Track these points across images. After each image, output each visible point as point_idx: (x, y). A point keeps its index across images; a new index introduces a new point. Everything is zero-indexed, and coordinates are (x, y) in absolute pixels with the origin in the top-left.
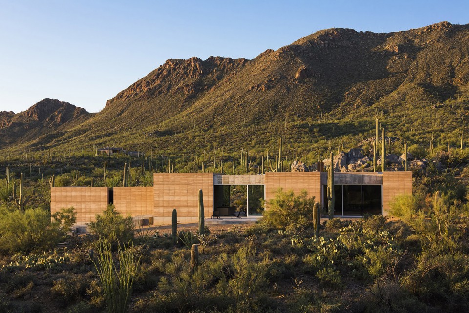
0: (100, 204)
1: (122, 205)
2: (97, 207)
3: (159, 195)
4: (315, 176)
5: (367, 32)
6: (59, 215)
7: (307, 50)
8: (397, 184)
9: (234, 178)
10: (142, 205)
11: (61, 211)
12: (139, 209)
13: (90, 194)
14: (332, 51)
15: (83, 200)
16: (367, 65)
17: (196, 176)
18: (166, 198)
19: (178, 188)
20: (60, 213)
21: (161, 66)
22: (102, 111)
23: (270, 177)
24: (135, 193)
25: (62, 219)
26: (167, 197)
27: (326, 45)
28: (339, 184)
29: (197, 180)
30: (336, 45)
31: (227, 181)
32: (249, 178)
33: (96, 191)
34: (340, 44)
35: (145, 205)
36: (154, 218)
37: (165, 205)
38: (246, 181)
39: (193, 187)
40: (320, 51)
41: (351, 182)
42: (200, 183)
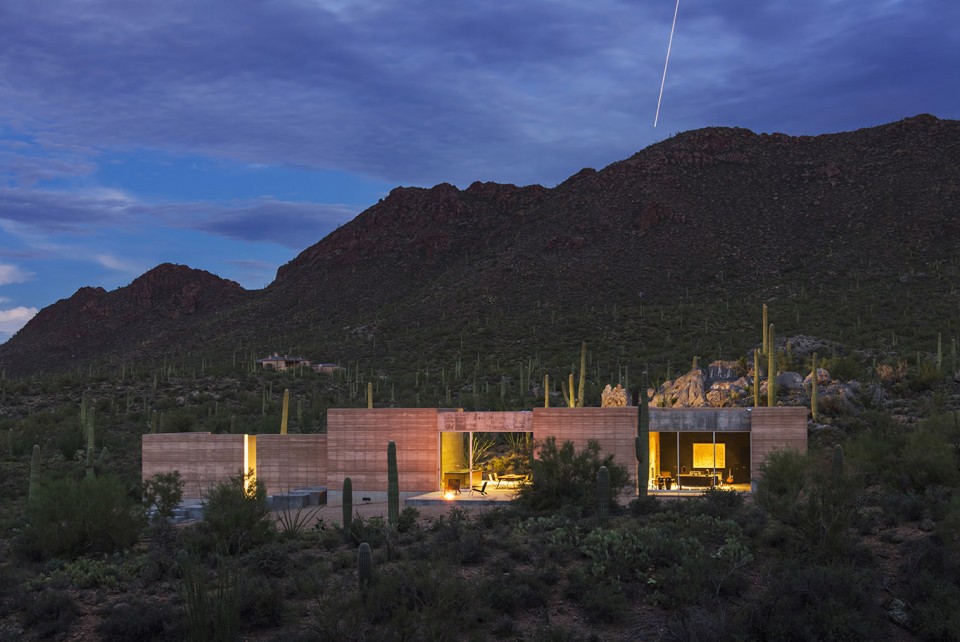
0: (231, 465)
1: (273, 468)
2: (226, 471)
3: (337, 450)
4: (626, 416)
5: (775, 134)
6: (151, 486)
7: (659, 169)
8: (778, 430)
9: (475, 418)
10: (309, 469)
11: (155, 480)
12: (303, 475)
13: (213, 448)
14: (707, 171)
15: (201, 459)
16: (776, 198)
17: (405, 415)
18: (350, 456)
19: (372, 437)
20: (152, 483)
21: (380, 201)
22: (269, 287)
23: (541, 416)
24: (295, 445)
25: (155, 494)
26: (352, 453)
27: (697, 160)
28: (671, 430)
29: (407, 422)
30: (716, 160)
31: (462, 424)
32: (504, 418)
33: (224, 441)
34: (721, 158)
35: (314, 469)
36: (329, 493)
37: (348, 468)
38: (498, 425)
39: (399, 435)
40: (685, 172)
41: (693, 427)
42: (413, 428)
